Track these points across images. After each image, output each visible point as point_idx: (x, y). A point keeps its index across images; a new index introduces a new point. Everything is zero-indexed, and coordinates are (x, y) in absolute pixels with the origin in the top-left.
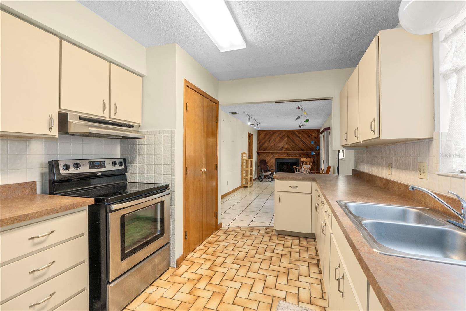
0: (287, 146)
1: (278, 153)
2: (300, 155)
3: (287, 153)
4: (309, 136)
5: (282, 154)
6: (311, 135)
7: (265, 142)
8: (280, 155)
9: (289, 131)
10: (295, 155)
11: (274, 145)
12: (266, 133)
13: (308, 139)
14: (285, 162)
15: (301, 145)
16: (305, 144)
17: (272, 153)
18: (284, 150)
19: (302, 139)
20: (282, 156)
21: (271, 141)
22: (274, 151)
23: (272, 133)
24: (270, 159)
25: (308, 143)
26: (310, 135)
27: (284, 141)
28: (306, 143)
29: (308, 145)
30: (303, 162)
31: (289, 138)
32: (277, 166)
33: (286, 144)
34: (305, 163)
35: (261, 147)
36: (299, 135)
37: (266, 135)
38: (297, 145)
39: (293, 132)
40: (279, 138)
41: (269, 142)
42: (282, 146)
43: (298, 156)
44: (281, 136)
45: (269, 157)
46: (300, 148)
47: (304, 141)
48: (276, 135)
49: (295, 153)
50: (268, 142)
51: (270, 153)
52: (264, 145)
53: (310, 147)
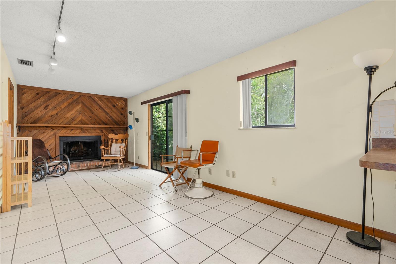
0: (81, 117)
1: (64, 127)
2: (102, 131)
3: (81, 128)
4: (114, 106)
5: (72, 129)
6: (117, 105)
7: (37, 108)
8: (69, 131)
9: (83, 95)
10: (95, 130)
11: (57, 114)
12: (37, 92)
13: (113, 109)
14: (78, 142)
15: (103, 117)
16: (109, 116)
17: (52, 128)
18: (75, 122)
19: (104, 109)
20: (73, 132)
21: (49, 108)
22: (57, 124)
23: (51, 93)
24: (49, 138)
25: (113, 115)
26: (116, 105)
27: (75, 110)
28: (111, 115)
29: (113, 117)
30: (112, 139)
31: (85, 105)
32: (62, 149)
33: (80, 114)
34: (114, 141)
35: (26, 116)
36: (99, 102)
37: (39, 96)
38: (97, 116)
39: (91, 97)
40: (66, 104)
41: (46, 108)
42: (72, 116)
43: (99, 131)
44: (70, 101)
45: (45, 134)
46: (102, 121)
47: (107, 111)
48: (61, 98)
49: (95, 127)
50: (42, 108)
51: (47, 127)
52: (35, 113)
53: (116, 120)
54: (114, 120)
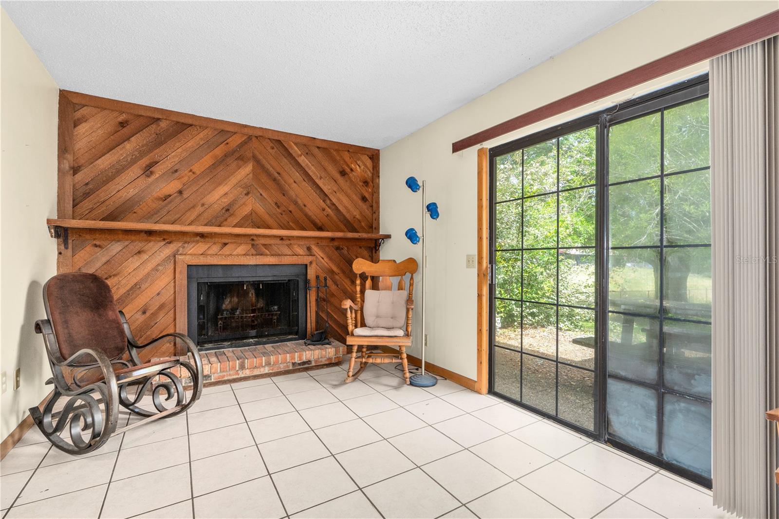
0: (250, 205)
1: (202, 235)
2: (309, 249)
3: (251, 238)
4: (343, 173)
5: (225, 240)
6: (352, 170)
7: (119, 170)
8: (215, 249)
9: (259, 133)
10: (289, 246)
11: (180, 192)
12: (121, 118)
13: (341, 180)
14: (241, 284)
15: (313, 205)
16: (328, 202)
17: (166, 236)
18: (235, 219)
19: (317, 181)
20: (227, 250)
21: (158, 170)
22: (182, 224)
23: (163, 124)
24: (156, 269)
25: (339, 200)
26: (348, 170)
27: (234, 180)
28: (334, 201)
29: (341, 208)
31: (263, 167)
32: (195, 306)
33: (247, 194)
34: (368, 283)
35: (87, 195)
36: (303, 160)
37: (126, 130)
38: (296, 203)
39: (279, 141)
40: (207, 161)
41: (148, 170)
42: (226, 201)
43: (300, 251)
44: (219, 151)
45: (145, 257)
46: (306, 215)
47: (325, 189)
48: (193, 141)
49: (290, 238)
50: (135, 171)
51: (150, 233)
52: (112, 188)
53: (348, 216)
54: (344, 216)
